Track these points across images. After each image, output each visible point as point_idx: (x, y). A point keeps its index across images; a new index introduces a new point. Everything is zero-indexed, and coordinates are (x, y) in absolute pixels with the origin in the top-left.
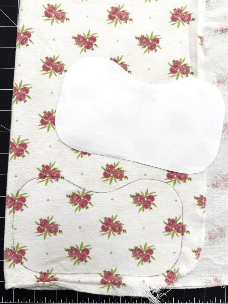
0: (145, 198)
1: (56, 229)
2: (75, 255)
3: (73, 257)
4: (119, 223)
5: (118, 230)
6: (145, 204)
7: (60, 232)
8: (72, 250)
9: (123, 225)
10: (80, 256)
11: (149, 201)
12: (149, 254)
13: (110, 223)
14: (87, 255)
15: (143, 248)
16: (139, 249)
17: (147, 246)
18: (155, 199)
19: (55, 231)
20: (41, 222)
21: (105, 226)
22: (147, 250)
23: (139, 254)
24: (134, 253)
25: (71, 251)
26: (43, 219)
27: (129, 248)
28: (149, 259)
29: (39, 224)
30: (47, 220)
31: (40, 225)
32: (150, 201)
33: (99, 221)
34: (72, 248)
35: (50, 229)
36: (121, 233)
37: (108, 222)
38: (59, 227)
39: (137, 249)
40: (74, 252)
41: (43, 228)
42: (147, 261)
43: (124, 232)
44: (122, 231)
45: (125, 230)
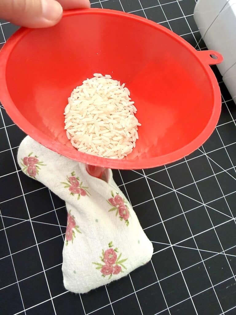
4: (68, 180)
5: (75, 180)
7: (111, 245)
8: (124, 215)
9: (67, 176)
14: (114, 198)
19: (111, 252)
20: (107, 274)
21: (80, 193)
25: (125, 217)
26: (102, 274)
29: (110, 275)
35: (113, 261)
43: (73, 174)
44: (74, 176)
45: (72, 173)
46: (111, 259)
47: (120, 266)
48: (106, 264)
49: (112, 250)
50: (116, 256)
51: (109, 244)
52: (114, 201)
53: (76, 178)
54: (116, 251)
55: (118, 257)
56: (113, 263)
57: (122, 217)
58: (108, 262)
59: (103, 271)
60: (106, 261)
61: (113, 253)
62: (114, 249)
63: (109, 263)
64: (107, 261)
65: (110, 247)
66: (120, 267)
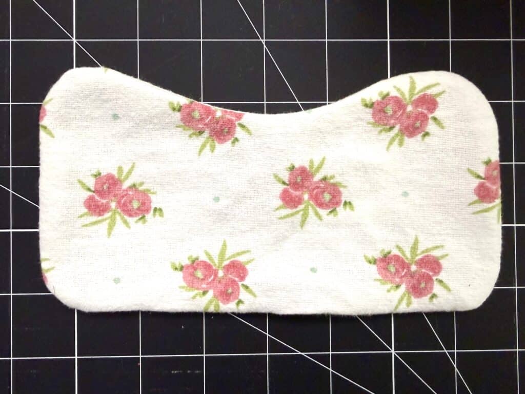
0: (407, 104)
1: (143, 204)
2: (206, 281)
3: (198, 289)
4: (332, 181)
5: (330, 201)
6: (407, 122)
7: (157, 213)
8: (195, 269)
9: (345, 187)
10: (221, 287)
11: (422, 113)
12: (431, 274)
13: (306, 184)
14: (240, 283)
15: (408, 255)
16: (397, 258)
17: (421, 248)
18: (441, 106)
19: (143, 208)
20: (96, 183)
21: (291, 191)
22: (422, 260)
23: (397, 271)
24: (383, 271)
25: (191, 270)
26: (104, 173)
27: (365, 257)
28: (432, 288)
29: (93, 189)
30: (116, 176)
31: (94, 192)
32: (426, 112)
33: (272, 177)
34: (193, 262)
35: (125, 205)
36: (338, 209)
37: (299, 179)
38: (153, 197)
39: (391, 259)
40: (199, 274)
41: (104, 201)
42: (426, 295)
43: (348, 207)
44: (342, 205)
45: (350, 203)
46: (131, 202)
47: (103, 215)
48: (124, 191)
49: (147, 211)
50: (130, 215)
51: (160, 210)
52: (236, 279)
53: (335, 208)
54: (141, 218)
55: (126, 217)
56: (119, 203)
57: (195, 265)
58: (126, 195)
59: (110, 177)
60: (130, 193)
61: (140, 210)
62: (146, 216)
63: (123, 197)
64: (128, 194)
65: (155, 209)
66: (100, 215)
